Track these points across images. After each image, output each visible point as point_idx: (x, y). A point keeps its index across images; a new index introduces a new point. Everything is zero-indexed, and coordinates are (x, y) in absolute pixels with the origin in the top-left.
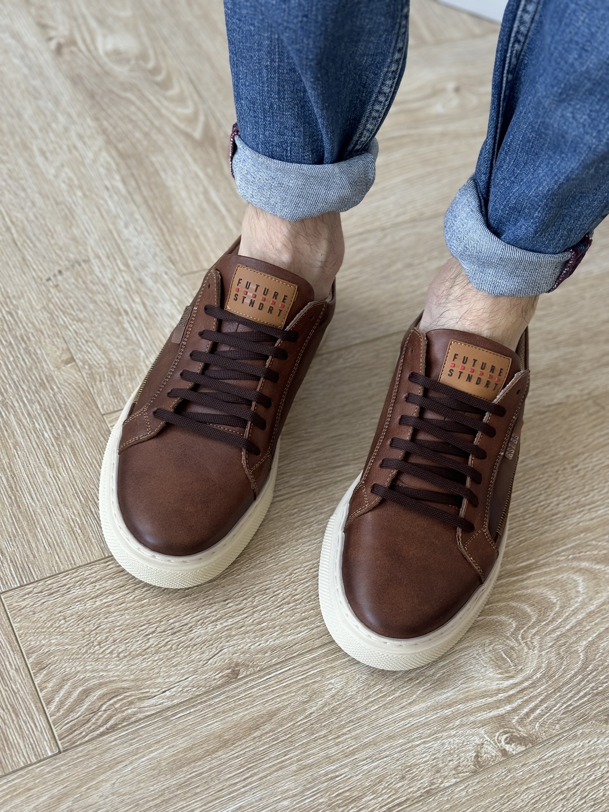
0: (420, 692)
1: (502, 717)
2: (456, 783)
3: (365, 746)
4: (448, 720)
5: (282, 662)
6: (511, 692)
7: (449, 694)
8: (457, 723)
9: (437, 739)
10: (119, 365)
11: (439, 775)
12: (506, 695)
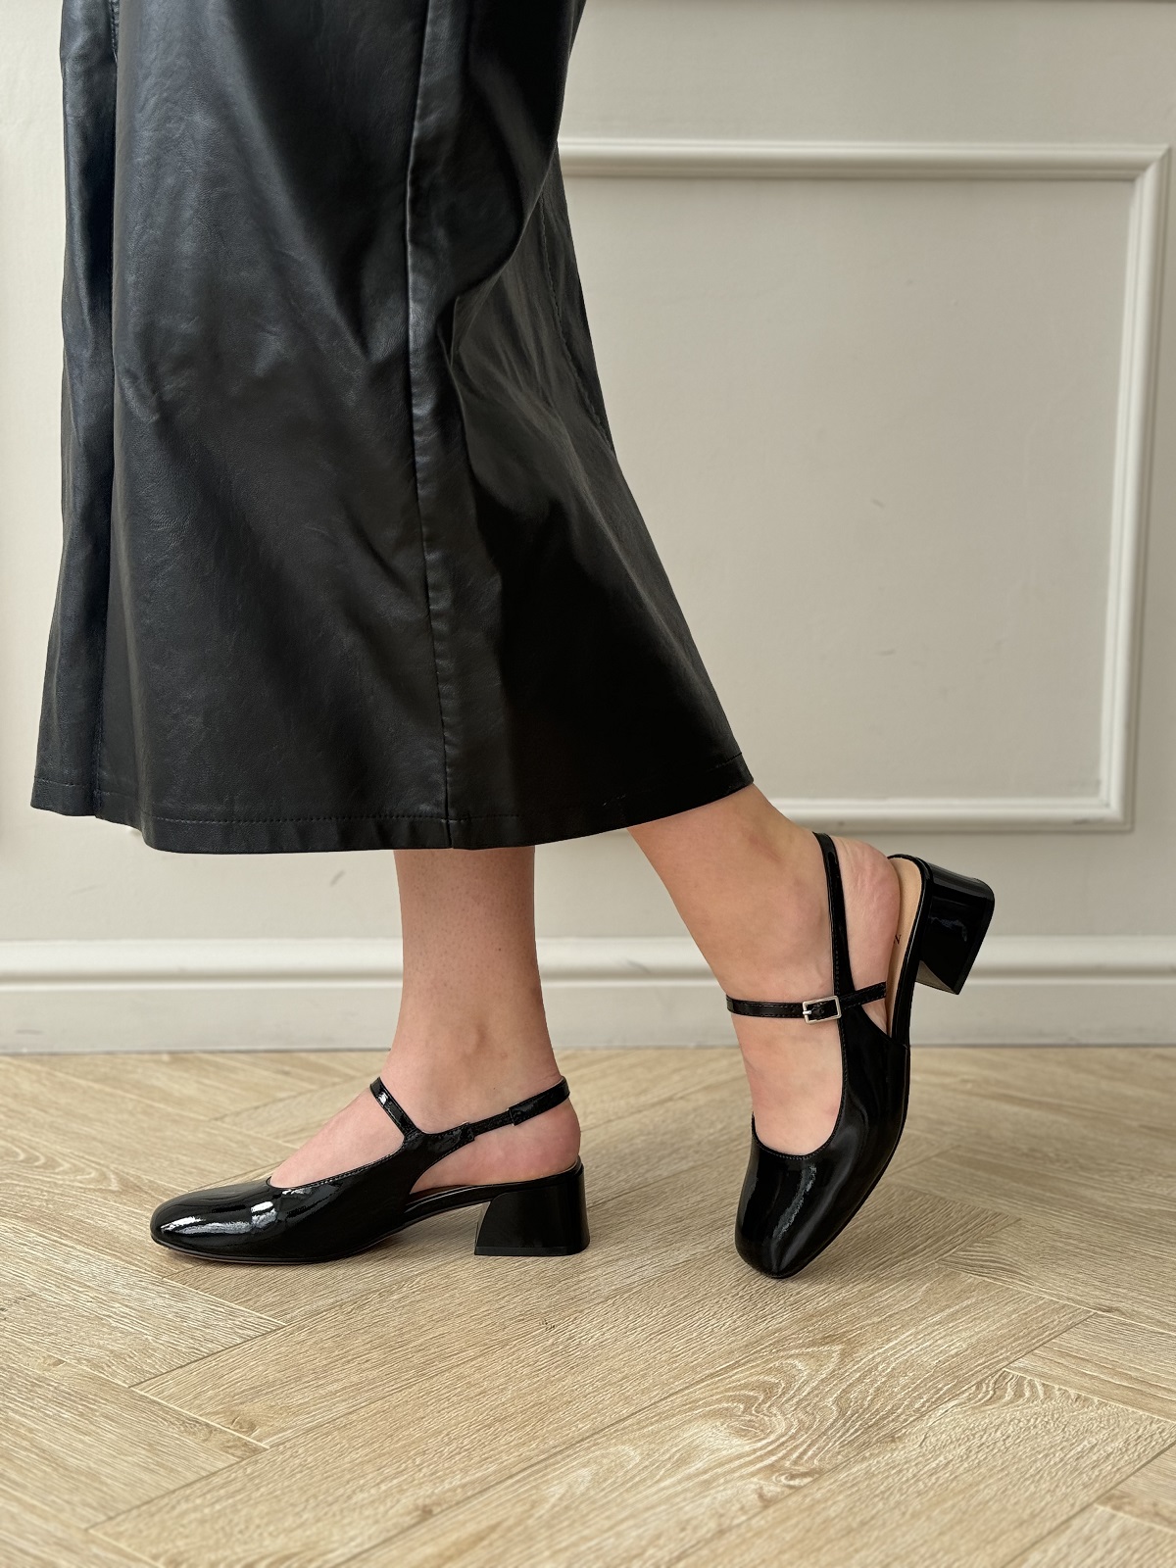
0: (661, 1473)
1: (772, 1465)
2: (749, 1519)
3: (623, 1521)
4: (707, 1484)
5: (481, 1492)
6: (770, 1448)
7: (698, 1466)
8: (722, 1481)
9: (706, 1496)
10: (124, 1351)
11: (723, 1519)
12: (766, 1450)
